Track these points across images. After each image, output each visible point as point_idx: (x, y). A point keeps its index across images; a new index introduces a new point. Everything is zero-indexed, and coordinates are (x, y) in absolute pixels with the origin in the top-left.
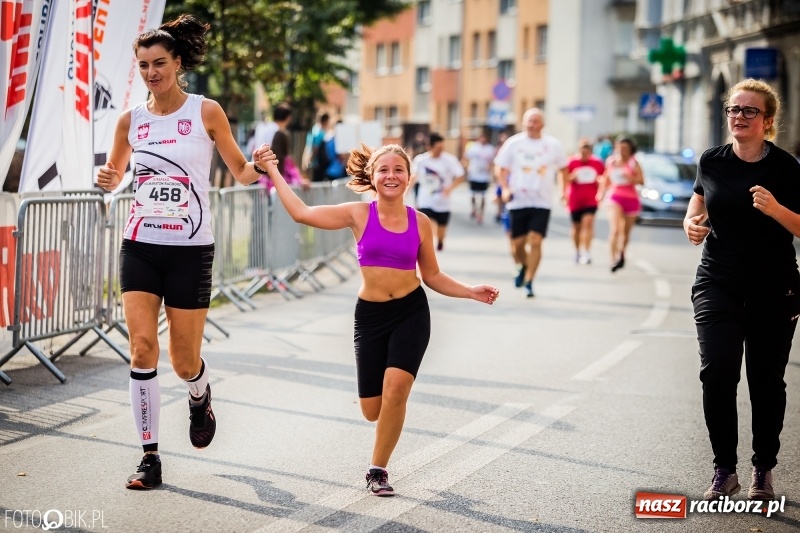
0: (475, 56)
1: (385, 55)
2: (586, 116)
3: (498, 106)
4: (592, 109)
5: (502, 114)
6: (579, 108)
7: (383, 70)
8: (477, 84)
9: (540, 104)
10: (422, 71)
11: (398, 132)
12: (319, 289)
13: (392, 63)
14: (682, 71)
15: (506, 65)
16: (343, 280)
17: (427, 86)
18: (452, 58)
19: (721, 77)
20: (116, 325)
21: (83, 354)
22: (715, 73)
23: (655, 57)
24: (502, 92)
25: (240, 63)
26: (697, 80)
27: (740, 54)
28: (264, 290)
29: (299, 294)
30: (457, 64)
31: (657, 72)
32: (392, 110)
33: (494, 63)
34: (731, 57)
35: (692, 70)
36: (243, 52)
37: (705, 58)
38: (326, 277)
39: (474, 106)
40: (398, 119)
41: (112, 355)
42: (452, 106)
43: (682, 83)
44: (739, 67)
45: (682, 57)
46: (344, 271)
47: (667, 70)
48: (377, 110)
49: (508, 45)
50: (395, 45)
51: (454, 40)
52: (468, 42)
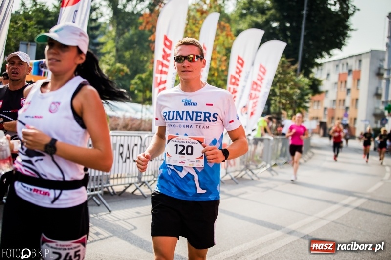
0: (339, 105)
1: (316, 104)
2: (367, 123)
3: (345, 119)
4: (369, 121)
5: (346, 121)
6: (365, 121)
8: (340, 113)
9: (355, 119)
10: (325, 109)
11: (318, 124)
13: (318, 106)
15: (347, 108)
17: (327, 112)
18: (333, 105)
20: (250, 170)
21: (242, 177)
23: (386, 109)
24: (346, 115)
25: (283, 104)
28: (286, 163)
30: (335, 107)
31: (386, 113)
32: (317, 118)
33: (344, 108)
36: (284, 101)
39: (338, 119)
40: (319, 120)
41: (248, 177)
42: (333, 118)
46: (306, 159)
47: (389, 112)
48: (313, 118)
49: (348, 103)
50: (319, 101)
51: (334, 101)
52: (338, 102)
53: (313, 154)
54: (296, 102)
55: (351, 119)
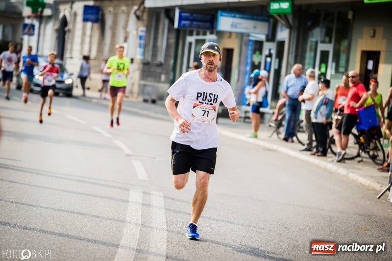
14: (42, 12)
26: (50, 17)
43: (41, 18)
44: (75, 13)
45: (43, 5)
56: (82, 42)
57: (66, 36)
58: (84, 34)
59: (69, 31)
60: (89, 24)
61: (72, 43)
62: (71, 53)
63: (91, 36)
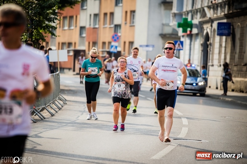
0: (104, 23)
1: (67, 22)
2: (150, 49)
3: (113, 44)
4: (153, 46)
5: (116, 47)
6: (147, 46)
7: (66, 28)
8: (106, 35)
10: (82, 28)
11: (72, 53)
12: (43, 119)
13: (69, 24)
14: (191, 31)
15: (117, 27)
16: (52, 115)
17: (84, 35)
18: (95, 23)
19: (207, 34)
22: (205, 32)
23: (179, 26)
24: (116, 38)
26: (197, 35)
27: (215, 25)
29: (35, 121)
30: (97, 26)
31: (180, 31)
32: (70, 44)
33: (112, 26)
34: (212, 26)
35: (195, 31)
37: (200, 26)
38: (45, 114)
39: (104, 43)
40: (72, 48)
42: (94, 43)
43: (191, 36)
44: (214, 30)
45: (191, 26)
46: (52, 111)
47: (185, 31)
48: (63, 44)
49: (118, 19)
50: (71, 17)
51: (96, 15)
52: (102, 16)
53: (65, 101)
54: (32, 20)
55: (125, 43)
56: (220, 53)
57: (209, 49)
58: (221, 46)
59: (210, 44)
60: (224, 38)
61: (213, 54)
62: (212, 62)
63: (225, 47)
